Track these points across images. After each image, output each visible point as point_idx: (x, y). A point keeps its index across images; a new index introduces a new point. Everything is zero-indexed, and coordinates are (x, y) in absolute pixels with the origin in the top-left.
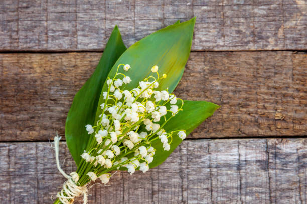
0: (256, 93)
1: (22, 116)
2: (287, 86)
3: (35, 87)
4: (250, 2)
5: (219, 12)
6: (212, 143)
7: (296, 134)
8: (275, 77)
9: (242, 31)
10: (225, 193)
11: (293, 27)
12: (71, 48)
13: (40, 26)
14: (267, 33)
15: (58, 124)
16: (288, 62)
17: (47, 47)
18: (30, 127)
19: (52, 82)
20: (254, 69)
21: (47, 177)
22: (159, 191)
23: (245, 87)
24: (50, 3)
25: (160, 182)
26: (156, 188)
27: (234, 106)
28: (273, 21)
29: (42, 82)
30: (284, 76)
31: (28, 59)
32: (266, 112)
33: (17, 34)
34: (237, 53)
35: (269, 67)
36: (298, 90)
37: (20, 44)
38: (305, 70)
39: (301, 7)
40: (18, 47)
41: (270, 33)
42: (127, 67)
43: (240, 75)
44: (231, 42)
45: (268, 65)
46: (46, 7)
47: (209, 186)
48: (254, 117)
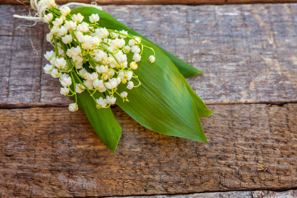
0: (234, 145)
2: (265, 137)
4: (218, 60)
8: (251, 128)
9: (213, 85)
11: (264, 80)
12: (33, 101)
13: (1, 81)
14: (238, 87)
15: (13, 181)
16: (263, 113)
17: (7, 100)
19: (9, 137)
20: (229, 121)
23: (221, 139)
24: (14, 60)
27: (212, 158)
28: (243, 75)
30: (261, 127)
32: (246, 163)
35: (245, 119)
36: (278, 141)
38: (281, 121)
39: (269, 64)
41: (241, 86)
43: (215, 127)
44: (202, 95)
45: (243, 117)
46: (9, 64)
48: (235, 169)
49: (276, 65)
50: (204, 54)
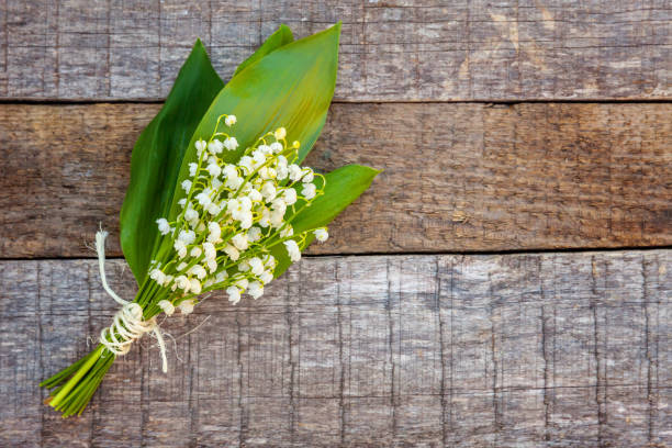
0: (421, 176)
1: (15, 214)
2: (474, 163)
3: (37, 164)
4: (411, 17)
5: (358, 34)
6: (343, 262)
7: (489, 248)
8: (452, 148)
9: (396, 68)
10: (364, 349)
11: (486, 60)
12: (98, 95)
13: (45, 57)
14: (439, 71)
15: (77, 229)
16: (477, 121)
17: (57, 93)
18: (27, 233)
19: (66, 155)
20: (416, 133)
21: (57, 321)
22: (250, 345)
23: (402, 165)
24: (63, 16)
25: (253, 329)
26: (245, 339)
27: (382, 198)
28: (451, 50)
29: (48, 154)
30: (469, 146)
31: (25, 114)
32: (436, 208)
33: (6, 70)
34: (387, 105)
35: (443, 131)
36: (493, 171)
37: (10, 88)
38: (504, 136)
39: (500, 26)
40: (7, 92)
41: (445, 71)
42: (231, 120)
43: (394, 145)
44: (377, 86)
45: (441, 127)
46: (55, 23)
47: (337, 336)
48: (418, 217)
49: (511, 29)
50: (387, 6)
